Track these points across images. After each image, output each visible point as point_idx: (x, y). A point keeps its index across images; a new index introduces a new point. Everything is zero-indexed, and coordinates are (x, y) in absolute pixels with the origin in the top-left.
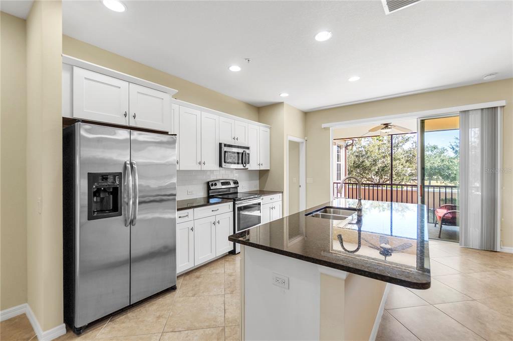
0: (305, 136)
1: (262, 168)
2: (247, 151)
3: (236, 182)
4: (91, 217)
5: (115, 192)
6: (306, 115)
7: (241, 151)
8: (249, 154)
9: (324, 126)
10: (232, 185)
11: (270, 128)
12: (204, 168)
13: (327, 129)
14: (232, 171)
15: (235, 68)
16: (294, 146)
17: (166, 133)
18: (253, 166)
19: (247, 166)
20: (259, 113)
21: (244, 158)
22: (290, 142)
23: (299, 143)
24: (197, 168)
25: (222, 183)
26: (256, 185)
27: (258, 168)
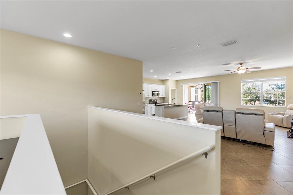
0: (177, 87)
2: (159, 92)
3: (156, 100)
6: (177, 81)
7: (157, 92)
9: (181, 85)
10: (155, 101)
11: (165, 86)
12: (149, 96)
14: (155, 97)
15: (155, 77)
16: (173, 91)
18: (160, 96)
19: (159, 96)
20: (163, 82)
21: (158, 94)
22: (172, 89)
23: (175, 89)
24: (148, 96)
25: (153, 100)
26: (162, 101)
27: (162, 97)
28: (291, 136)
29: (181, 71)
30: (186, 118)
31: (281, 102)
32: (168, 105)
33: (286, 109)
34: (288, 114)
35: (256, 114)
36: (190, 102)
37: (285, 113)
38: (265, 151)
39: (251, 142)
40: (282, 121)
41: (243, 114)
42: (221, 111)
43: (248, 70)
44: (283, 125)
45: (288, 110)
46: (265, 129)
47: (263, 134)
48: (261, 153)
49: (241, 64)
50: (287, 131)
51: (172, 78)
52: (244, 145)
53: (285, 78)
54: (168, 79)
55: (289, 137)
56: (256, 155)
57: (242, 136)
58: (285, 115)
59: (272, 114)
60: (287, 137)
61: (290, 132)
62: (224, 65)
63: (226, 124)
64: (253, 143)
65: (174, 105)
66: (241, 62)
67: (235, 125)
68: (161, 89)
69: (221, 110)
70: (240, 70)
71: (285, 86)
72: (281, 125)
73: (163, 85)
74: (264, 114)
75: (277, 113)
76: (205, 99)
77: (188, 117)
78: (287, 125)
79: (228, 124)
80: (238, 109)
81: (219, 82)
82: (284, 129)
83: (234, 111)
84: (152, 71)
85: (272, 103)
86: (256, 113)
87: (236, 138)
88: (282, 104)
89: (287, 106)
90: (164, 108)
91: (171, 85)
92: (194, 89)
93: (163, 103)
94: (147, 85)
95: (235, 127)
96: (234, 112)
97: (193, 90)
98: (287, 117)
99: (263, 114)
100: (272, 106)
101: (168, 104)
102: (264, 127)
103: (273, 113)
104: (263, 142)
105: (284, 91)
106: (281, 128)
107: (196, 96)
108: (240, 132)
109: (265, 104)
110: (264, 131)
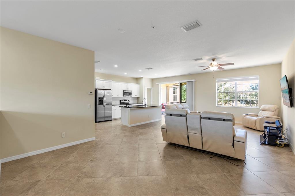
0: (153, 86)
1: (137, 97)
2: (131, 92)
3: (129, 101)
4: (99, 105)
5: (102, 101)
6: (153, 80)
7: (130, 92)
8: (132, 93)
9: (157, 84)
10: (127, 101)
11: (140, 85)
12: (119, 97)
13: (158, 84)
14: (127, 98)
15: (126, 74)
16: (149, 90)
17: (110, 90)
18: (133, 95)
19: (131, 96)
20: (137, 80)
21: (130, 94)
22: (147, 88)
23: (150, 89)
24: (117, 96)
25: (124, 101)
26: (136, 101)
27: (135, 97)
28: (264, 143)
29: (151, 68)
30: (158, 121)
31: (255, 102)
32: (142, 106)
33: (259, 110)
34: (261, 116)
35: (224, 120)
36: (168, 102)
37: (258, 114)
38: (234, 167)
39: (219, 154)
40: (255, 123)
41: (209, 119)
42: (185, 116)
43: (221, 67)
44: (256, 128)
45: (261, 111)
46: (235, 139)
47: (232, 145)
48: (229, 172)
49: (214, 60)
50: (260, 135)
51: (147, 76)
52: (211, 159)
53: (259, 77)
54: (141, 77)
55: (262, 144)
56: (222, 176)
57: (209, 147)
58: (258, 117)
59: (245, 116)
60: (260, 144)
61: (263, 136)
62: (196, 60)
63: (191, 132)
64: (222, 155)
65: (145, 106)
66: (213, 57)
67: (200, 133)
68: (134, 88)
69: (185, 114)
70: (213, 66)
71: (258, 86)
72: (254, 128)
73: (137, 83)
74: (234, 119)
75: (250, 115)
76: (181, 100)
77: (161, 120)
78: (260, 128)
79: (193, 132)
80: (204, 112)
81: (195, 81)
82: (257, 132)
83: (200, 115)
84: (116, 66)
85: (247, 102)
86: (224, 118)
87: (202, 149)
88: (256, 104)
89: (260, 108)
90: (130, 109)
91: (146, 84)
92: (173, 89)
93: (137, 104)
94: (116, 83)
95: (201, 135)
96: (199, 117)
97: (171, 90)
98: (261, 120)
99: (232, 119)
100: (247, 105)
101: (142, 104)
102: (234, 136)
103: (247, 115)
104: (233, 155)
105: (257, 91)
106: (254, 131)
107: (175, 97)
108: (206, 142)
109: (242, 103)
110: (234, 141)
